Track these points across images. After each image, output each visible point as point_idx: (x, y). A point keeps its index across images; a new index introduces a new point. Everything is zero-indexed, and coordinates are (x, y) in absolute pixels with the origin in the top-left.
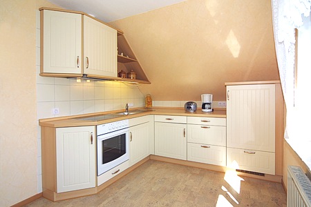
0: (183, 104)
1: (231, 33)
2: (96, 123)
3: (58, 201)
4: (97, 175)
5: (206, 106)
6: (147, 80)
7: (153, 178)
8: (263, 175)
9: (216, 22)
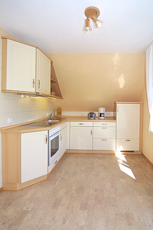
0: (86, 114)
1: (122, 75)
2: (48, 128)
3: (22, 190)
4: (49, 165)
5: (102, 115)
6: (61, 97)
7: (77, 163)
8: (133, 151)
9: (116, 68)
